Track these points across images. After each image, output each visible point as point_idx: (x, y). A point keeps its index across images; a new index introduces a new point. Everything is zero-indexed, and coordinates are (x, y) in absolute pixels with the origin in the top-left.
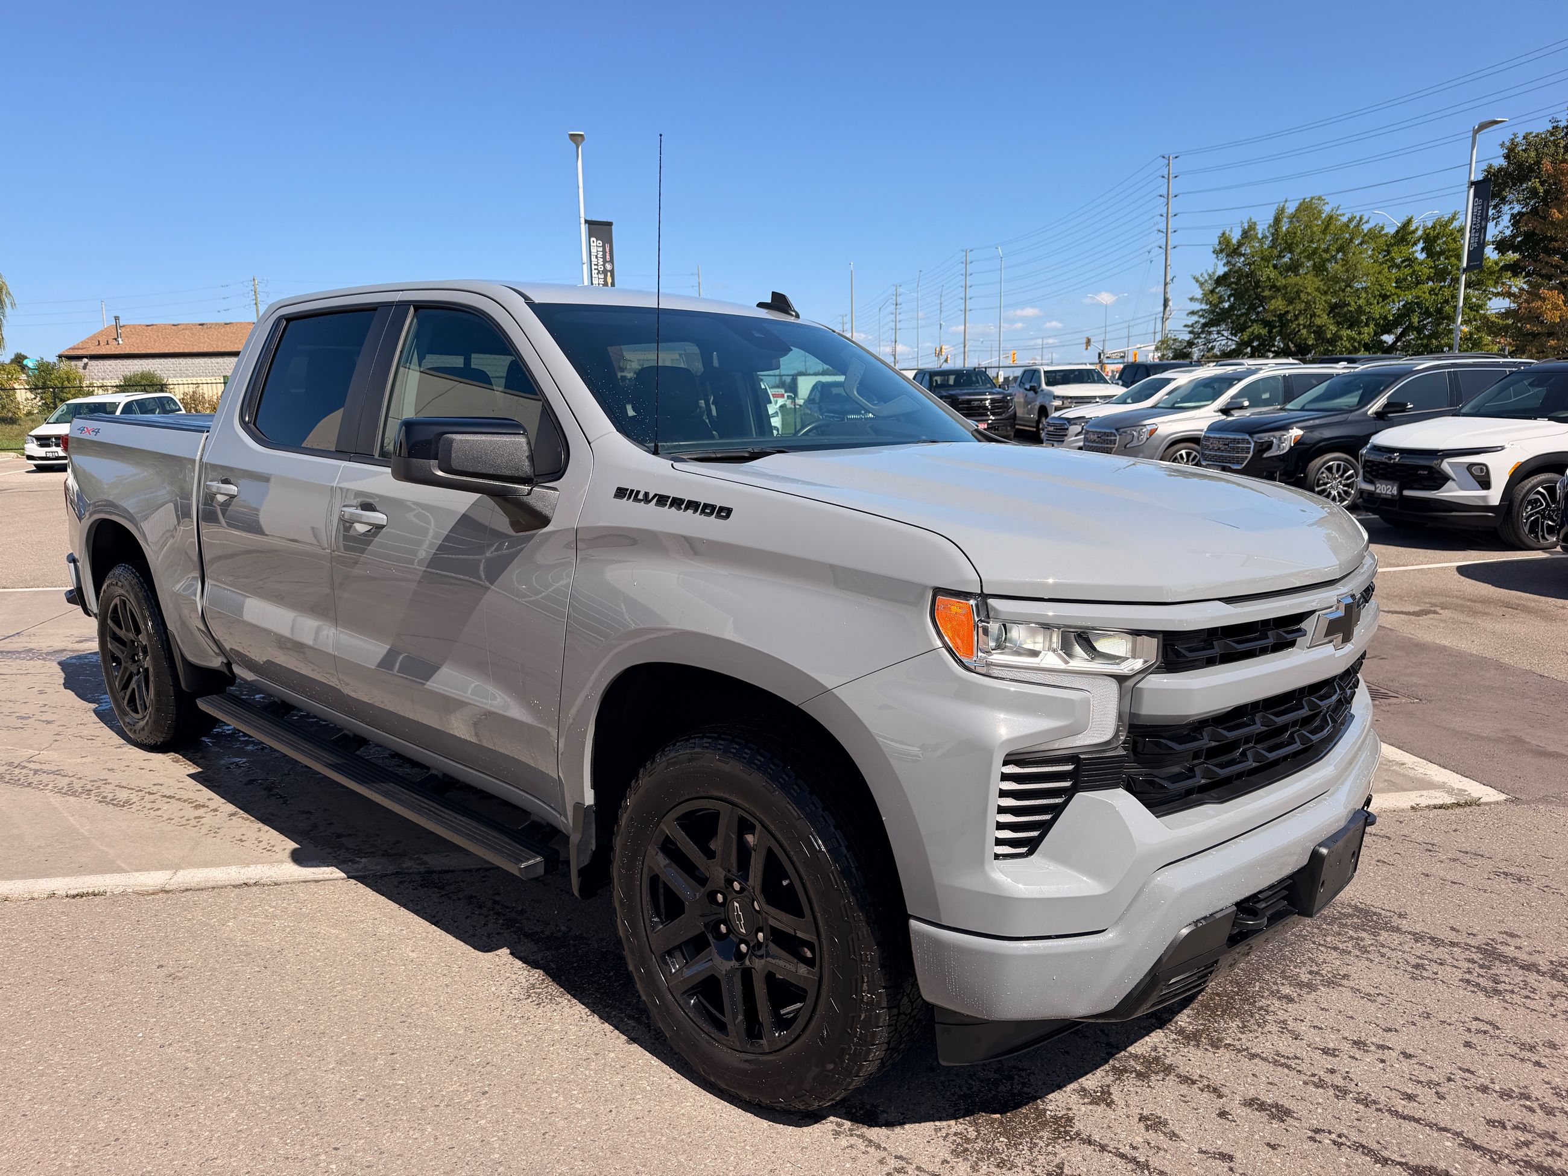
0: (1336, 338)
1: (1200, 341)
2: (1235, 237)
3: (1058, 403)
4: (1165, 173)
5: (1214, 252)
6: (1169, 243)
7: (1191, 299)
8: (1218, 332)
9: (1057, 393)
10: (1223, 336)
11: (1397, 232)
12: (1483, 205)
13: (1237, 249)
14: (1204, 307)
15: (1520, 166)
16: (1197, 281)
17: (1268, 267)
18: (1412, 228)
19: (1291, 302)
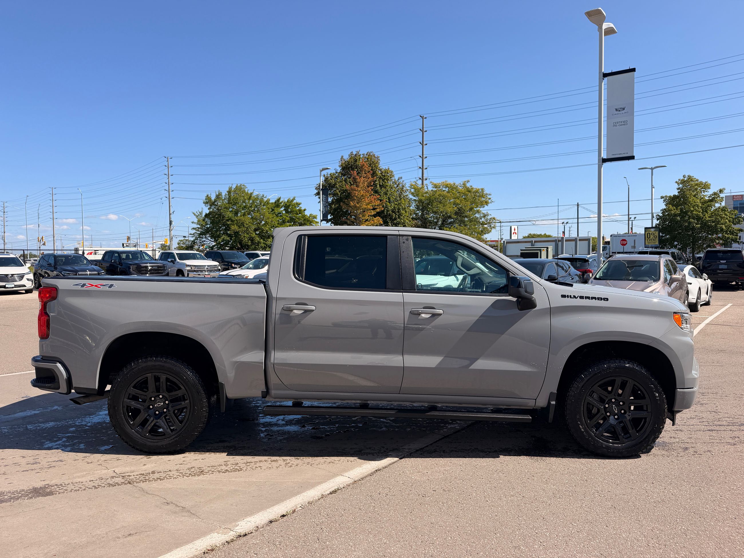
0: (259, 243)
1: (198, 241)
2: (213, 198)
3: (189, 268)
4: (167, 165)
5: (204, 203)
6: (170, 196)
7: (193, 222)
8: (206, 238)
9: (188, 264)
10: (208, 239)
11: (275, 202)
12: (326, 197)
13: (214, 202)
14: (199, 226)
15: (330, 184)
16: (195, 215)
17: (228, 211)
18: (281, 201)
19: (240, 227)
